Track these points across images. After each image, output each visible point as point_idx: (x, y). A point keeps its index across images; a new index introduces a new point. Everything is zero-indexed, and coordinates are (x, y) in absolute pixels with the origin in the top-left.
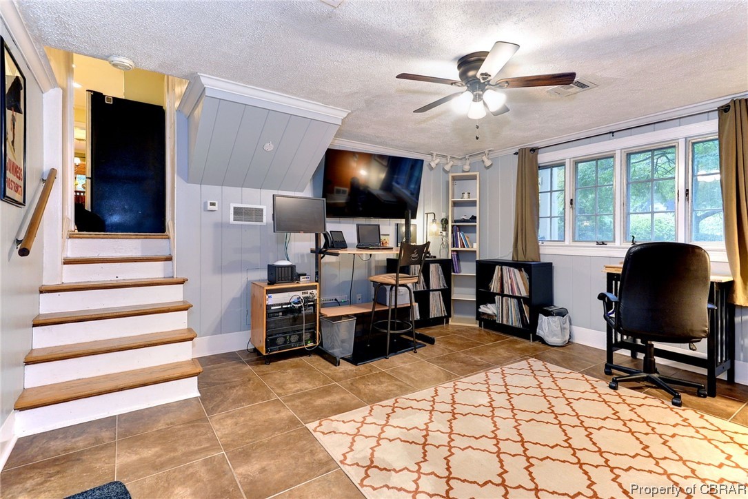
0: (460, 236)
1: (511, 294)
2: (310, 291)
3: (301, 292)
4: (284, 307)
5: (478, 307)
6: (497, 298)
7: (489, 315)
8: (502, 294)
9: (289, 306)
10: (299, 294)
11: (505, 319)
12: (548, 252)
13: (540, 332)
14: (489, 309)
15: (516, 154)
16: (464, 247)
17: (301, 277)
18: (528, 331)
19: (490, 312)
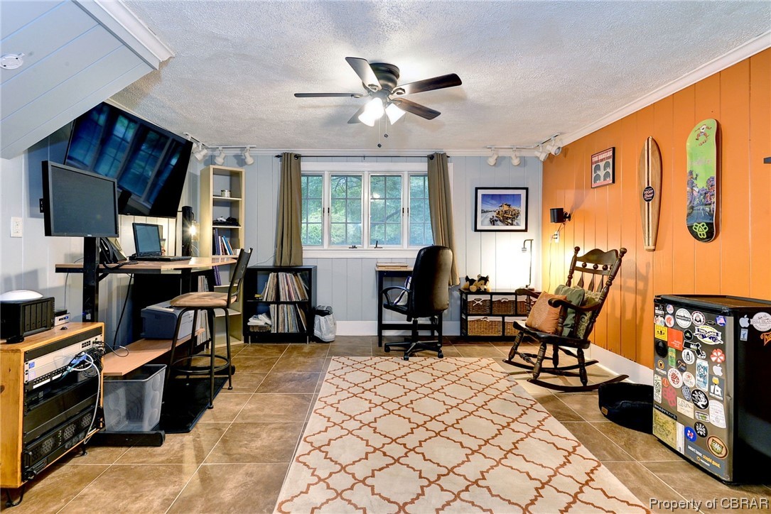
0: (222, 241)
1: (288, 300)
2: (92, 340)
3: (80, 344)
4: (54, 378)
5: (246, 320)
6: (273, 307)
7: (260, 327)
8: (277, 301)
9: (65, 373)
10: (77, 348)
11: (280, 328)
12: (310, 255)
13: (317, 333)
14: (259, 321)
15: (278, 156)
16: (226, 254)
17: (57, 319)
18: (305, 335)
19: (262, 323)
